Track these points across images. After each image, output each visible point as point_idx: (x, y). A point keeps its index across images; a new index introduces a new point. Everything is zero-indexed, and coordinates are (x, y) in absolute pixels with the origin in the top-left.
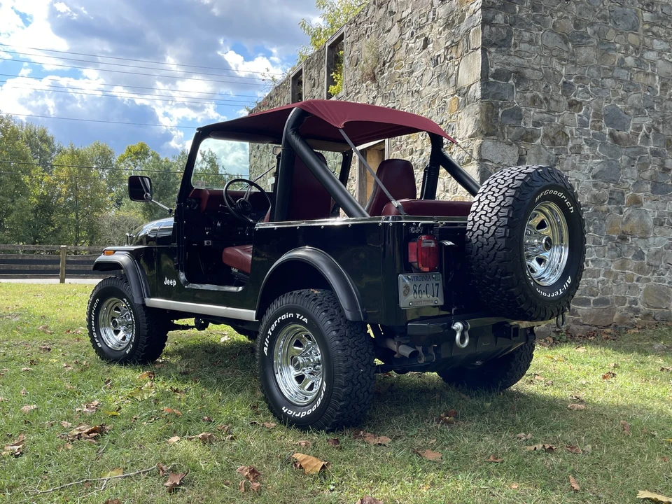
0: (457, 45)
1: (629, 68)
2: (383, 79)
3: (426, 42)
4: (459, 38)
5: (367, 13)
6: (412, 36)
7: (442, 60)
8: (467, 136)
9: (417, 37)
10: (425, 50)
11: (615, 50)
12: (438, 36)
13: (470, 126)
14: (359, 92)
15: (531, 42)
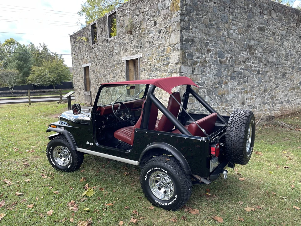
0: (169, 27)
1: (225, 36)
2: (135, 34)
3: (155, 23)
4: (171, 25)
5: (127, 6)
6: (149, 20)
7: (163, 32)
8: (175, 63)
9: (151, 20)
10: (155, 27)
11: (221, 30)
12: (161, 22)
13: (176, 59)
14: (124, 37)
15: (196, 28)
